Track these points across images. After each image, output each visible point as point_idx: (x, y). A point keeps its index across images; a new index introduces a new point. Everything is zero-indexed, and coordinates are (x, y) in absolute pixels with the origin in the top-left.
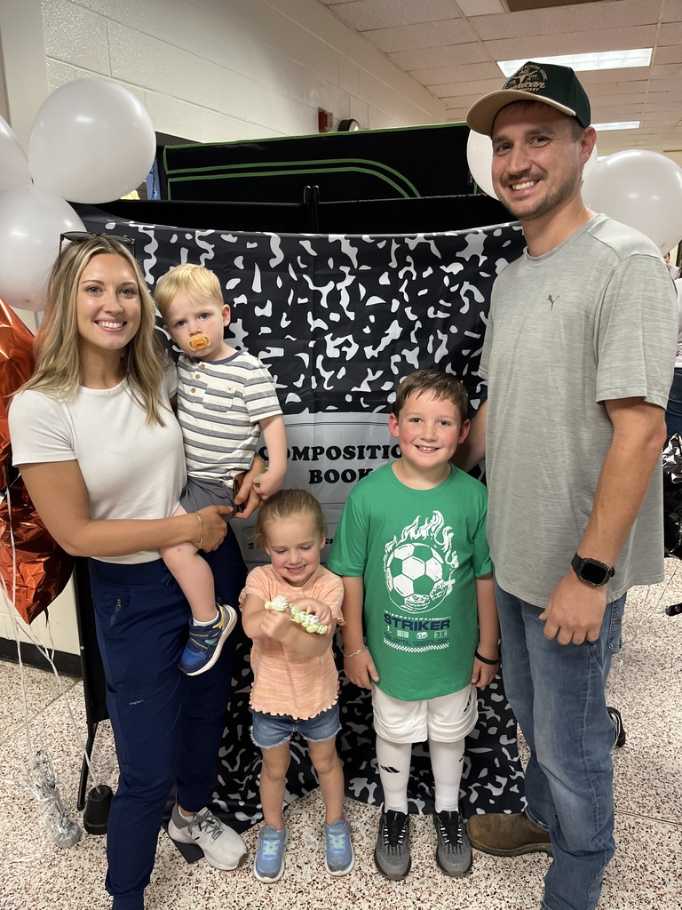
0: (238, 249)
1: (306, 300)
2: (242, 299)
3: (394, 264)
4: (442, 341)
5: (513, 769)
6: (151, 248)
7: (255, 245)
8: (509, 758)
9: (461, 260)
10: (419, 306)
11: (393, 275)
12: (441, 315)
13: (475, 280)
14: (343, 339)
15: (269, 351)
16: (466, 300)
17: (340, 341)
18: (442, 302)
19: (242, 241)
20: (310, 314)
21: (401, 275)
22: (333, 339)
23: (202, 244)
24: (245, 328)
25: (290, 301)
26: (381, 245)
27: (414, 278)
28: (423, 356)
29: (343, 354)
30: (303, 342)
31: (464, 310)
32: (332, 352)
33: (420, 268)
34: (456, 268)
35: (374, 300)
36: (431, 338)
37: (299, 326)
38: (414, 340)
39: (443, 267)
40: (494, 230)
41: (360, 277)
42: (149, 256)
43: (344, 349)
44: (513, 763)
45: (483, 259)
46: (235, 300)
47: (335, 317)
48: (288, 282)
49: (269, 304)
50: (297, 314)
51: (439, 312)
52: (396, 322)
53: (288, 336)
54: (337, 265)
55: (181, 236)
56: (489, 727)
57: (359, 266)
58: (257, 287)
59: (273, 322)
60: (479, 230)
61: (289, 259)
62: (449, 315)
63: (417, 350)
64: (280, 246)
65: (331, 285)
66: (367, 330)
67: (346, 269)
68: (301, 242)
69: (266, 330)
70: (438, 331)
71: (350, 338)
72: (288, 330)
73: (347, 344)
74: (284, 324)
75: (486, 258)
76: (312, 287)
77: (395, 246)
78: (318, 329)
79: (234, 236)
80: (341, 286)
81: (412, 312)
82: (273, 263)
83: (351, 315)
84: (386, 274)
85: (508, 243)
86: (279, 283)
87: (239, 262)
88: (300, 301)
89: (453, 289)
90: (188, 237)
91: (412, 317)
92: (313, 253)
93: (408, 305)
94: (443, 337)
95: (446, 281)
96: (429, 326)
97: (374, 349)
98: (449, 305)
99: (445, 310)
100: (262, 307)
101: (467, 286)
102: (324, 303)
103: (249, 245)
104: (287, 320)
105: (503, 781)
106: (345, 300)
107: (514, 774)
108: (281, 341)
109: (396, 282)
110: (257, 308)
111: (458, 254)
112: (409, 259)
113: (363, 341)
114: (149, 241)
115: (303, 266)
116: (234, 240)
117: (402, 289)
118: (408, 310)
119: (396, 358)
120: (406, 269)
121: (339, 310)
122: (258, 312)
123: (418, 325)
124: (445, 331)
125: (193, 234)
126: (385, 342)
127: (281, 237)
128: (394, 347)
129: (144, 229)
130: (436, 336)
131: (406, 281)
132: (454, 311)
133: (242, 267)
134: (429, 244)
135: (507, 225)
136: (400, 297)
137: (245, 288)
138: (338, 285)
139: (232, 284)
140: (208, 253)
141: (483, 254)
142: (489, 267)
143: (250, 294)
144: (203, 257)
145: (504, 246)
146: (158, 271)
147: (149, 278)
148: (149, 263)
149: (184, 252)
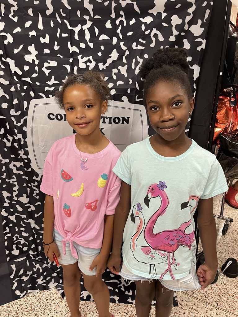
0: (29, 5)
1: (66, 35)
2: (33, 33)
3: (113, 16)
4: (139, 62)
7: (38, 2)
9: (152, 15)
10: (128, 41)
11: (113, 22)
12: (140, 48)
13: (160, 28)
14: (87, 58)
15: (49, 63)
16: (154, 39)
17: (86, 59)
18: (140, 40)
20: (69, 43)
21: (118, 22)
22: (82, 58)
23: (11, 2)
24: (36, 49)
25: (58, 35)
26: (106, 4)
27: (125, 25)
28: (129, 70)
29: (88, 67)
30: (67, 59)
31: (152, 45)
32: (82, 66)
33: (128, 19)
34: (148, 20)
35: (103, 37)
36: (134, 60)
37: (64, 50)
38: (125, 61)
39: (141, 19)
41: (95, 23)
43: (88, 64)
45: (164, 15)
46: (30, 33)
47: (83, 45)
48: (57, 24)
49: (47, 36)
50: (63, 42)
51: (138, 46)
52: (115, 51)
53: (59, 55)
54: (82, 15)
57: (94, 16)
58: (40, 26)
59: (50, 46)
61: (56, 11)
62: (144, 48)
63: (126, 66)
64: (51, 3)
65: (79, 27)
66: (100, 54)
67: (87, 18)
68: (62, 1)
69: (47, 51)
70: (138, 57)
71: (91, 58)
72: (58, 52)
73: (89, 61)
74: (56, 48)
75: (165, 14)
76: (69, 27)
77: (114, 5)
78: (74, 52)
80: (85, 27)
81: (124, 45)
82: (48, 13)
83: (91, 45)
84: (109, 21)
85: (179, 6)
86: (52, 24)
88: (64, 35)
89: (147, 33)
91: (124, 48)
92: (69, 8)
93: (121, 41)
94: (141, 61)
95: (143, 27)
96: (133, 54)
97: (104, 65)
98: (144, 42)
99: (142, 44)
100: (44, 38)
101: (155, 31)
102: (76, 37)
103: (35, 2)
104: (57, 46)
106: (88, 37)
108: (55, 57)
109: (115, 27)
110: (41, 39)
111: (150, 11)
112: (122, 13)
113: (98, 60)
115: (64, 15)
117: (118, 31)
118: (122, 44)
119: (115, 71)
120: (120, 19)
121: (85, 42)
122: (42, 40)
123: (127, 52)
124: (142, 57)
126: (109, 61)
128: (115, 64)
130: (136, 59)
131: (120, 26)
132: (147, 45)
133: (32, 15)
134: (133, 4)
136: (117, 36)
137: (34, 26)
138: (83, 27)
139: (28, 24)
140: (14, 6)
141: (164, 12)
142: (168, 20)
143: (37, 30)
144: (12, 9)
145: (177, 7)
149: (3, 6)
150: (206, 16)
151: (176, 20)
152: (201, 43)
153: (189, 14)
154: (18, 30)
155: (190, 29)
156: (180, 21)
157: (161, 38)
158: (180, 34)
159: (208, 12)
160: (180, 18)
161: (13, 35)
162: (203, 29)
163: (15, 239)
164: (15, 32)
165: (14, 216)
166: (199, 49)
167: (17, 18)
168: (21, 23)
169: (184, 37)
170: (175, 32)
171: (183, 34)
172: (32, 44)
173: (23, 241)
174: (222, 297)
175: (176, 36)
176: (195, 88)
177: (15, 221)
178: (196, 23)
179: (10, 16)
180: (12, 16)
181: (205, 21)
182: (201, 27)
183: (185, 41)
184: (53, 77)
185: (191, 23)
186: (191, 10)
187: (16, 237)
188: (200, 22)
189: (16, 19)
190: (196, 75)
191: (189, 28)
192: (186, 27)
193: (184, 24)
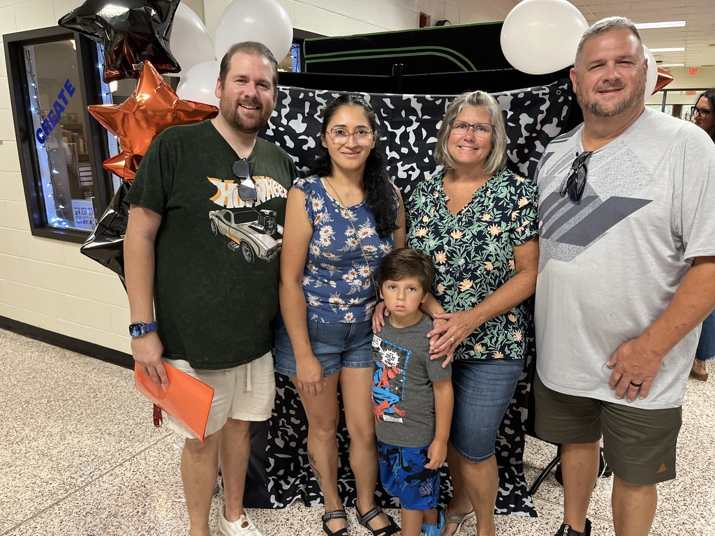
1: (385, 138)
5: (518, 480)
6: (287, 101)
8: (516, 474)
14: (410, 166)
17: (407, 167)
20: (388, 148)
22: (402, 165)
23: (319, 100)
26: (438, 102)
29: (410, 176)
32: (402, 175)
35: (432, 140)
40: (519, 93)
41: (423, 123)
42: (285, 107)
43: (410, 172)
44: (519, 477)
45: (510, 113)
47: (405, 150)
54: (407, 115)
55: (306, 93)
56: (502, 451)
57: (422, 116)
60: (508, 93)
65: (403, 128)
66: (426, 160)
67: (413, 118)
68: (384, 99)
71: (414, 165)
73: (412, 169)
75: (512, 113)
76: (390, 129)
78: (393, 158)
80: (410, 129)
83: (416, 150)
88: (382, 139)
90: (311, 94)
92: (392, 107)
102: (397, 141)
105: (511, 487)
106: (412, 139)
107: (519, 483)
113: (423, 168)
114: (285, 97)
115: (384, 115)
121: (408, 146)
125: (314, 93)
127: (371, 96)
129: (283, 89)
135: (529, 89)
138: (407, 128)
141: (510, 110)
142: (515, 119)
144: (319, 109)
145: (526, 104)
146: (290, 117)
147: (284, 121)
148: (285, 111)
149: (307, 104)
150: (564, 114)
151: (525, 119)
153: (542, 112)
155: (543, 129)
156: (531, 121)
158: (531, 135)
159: (565, 108)
160: (530, 116)
161: (315, 139)
162: (560, 129)
163: (281, 424)
165: (283, 389)
169: (536, 139)
170: (525, 133)
171: (534, 135)
173: (291, 431)
174: (601, 504)
175: (526, 137)
177: (284, 398)
178: (551, 122)
179: (315, 116)
180: (318, 116)
181: (562, 119)
182: (557, 126)
183: (537, 143)
185: (543, 122)
186: (544, 107)
187: (283, 422)
188: (555, 120)
191: (542, 127)
192: (538, 127)
193: (535, 123)
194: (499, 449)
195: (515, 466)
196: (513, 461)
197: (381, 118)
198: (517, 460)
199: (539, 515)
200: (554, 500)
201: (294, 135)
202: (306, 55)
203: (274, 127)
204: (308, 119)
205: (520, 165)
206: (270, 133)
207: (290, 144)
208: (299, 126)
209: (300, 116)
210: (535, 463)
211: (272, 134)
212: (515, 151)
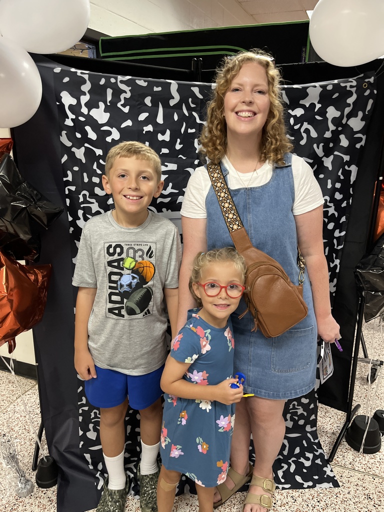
0: (147, 91)
1: (193, 131)
2: (149, 128)
5: (315, 447)
6: (86, 87)
7: (159, 89)
8: (312, 440)
9: (303, 107)
13: (312, 122)
15: (167, 166)
16: (304, 135)
19: (151, 85)
20: (196, 141)
23: (123, 87)
25: (183, 130)
30: (190, 160)
31: (303, 142)
34: (299, 112)
37: (188, 148)
39: (290, 111)
40: (327, 85)
42: (84, 94)
44: (315, 444)
45: (318, 106)
46: (144, 128)
48: (182, 117)
49: (168, 132)
50: (188, 140)
53: (180, 156)
55: (108, 79)
56: (299, 420)
58: (160, 120)
59: (170, 145)
60: (317, 84)
61: (183, 100)
64: (177, 91)
68: (192, 88)
69: (165, 151)
72: (181, 151)
74: (178, 147)
75: (320, 105)
76: (198, 121)
79: (145, 81)
82: (172, 103)
85: (336, 95)
86: (176, 117)
87: (148, 101)
88: (190, 131)
89: (296, 127)
90: (113, 81)
92: (200, 97)
95: (292, 121)
98: (293, 138)
100: (163, 134)
101: (306, 125)
103: (156, 89)
104: (180, 144)
105: (310, 456)
107: (317, 451)
108: (175, 159)
110: (159, 135)
111: (301, 102)
114: (84, 82)
115: (193, 106)
116: (145, 84)
122: (160, 137)
125: (116, 79)
127: (178, 84)
129: (82, 73)
132: (296, 142)
133: (150, 105)
135: (336, 81)
137: (151, 120)
139: (143, 116)
140: (126, 93)
141: (318, 103)
142: (322, 112)
143: (155, 124)
144: (122, 96)
145: (334, 97)
146: (91, 105)
147: (84, 110)
148: (85, 99)
149: (109, 92)
150: (369, 107)
151: (332, 112)
152: (360, 139)
153: (349, 105)
154: (129, 123)
155: (348, 123)
156: (337, 114)
157: (314, 134)
158: (337, 128)
159: (371, 102)
160: (337, 109)
161: (120, 130)
162: (364, 123)
163: (93, 416)
164: (123, 126)
166: (358, 146)
167: (128, 107)
168: (133, 115)
169: (341, 132)
170: (332, 127)
171: (340, 129)
172: (146, 142)
175: (332, 131)
176: (351, 193)
178: (356, 116)
179: (119, 105)
180: (121, 105)
181: (367, 113)
182: (362, 120)
183: (342, 137)
184: (171, 184)
185: (349, 116)
186: (351, 100)
187: (95, 413)
188: (360, 114)
189: (126, 110)
190: (353, 178)
191: (347, 121)
192: (344, 121)
193: (342, 117)
194: (296, 418)
195: (311, 433)
196: (308, 428)
197: (189, 109)
198: (311, 428)
199: (340, 484)
200: (350, 466)
201: (96, 126)
202: (103, 53)
203: (74, 117)
204: (111, 108)
205: (324, 159)
206: (69, 123)
207: (92, 135)
208: (100, 115)
209: (102, 105)
210: (326, 427)
211: (71, 124)
212: (321, 145)
